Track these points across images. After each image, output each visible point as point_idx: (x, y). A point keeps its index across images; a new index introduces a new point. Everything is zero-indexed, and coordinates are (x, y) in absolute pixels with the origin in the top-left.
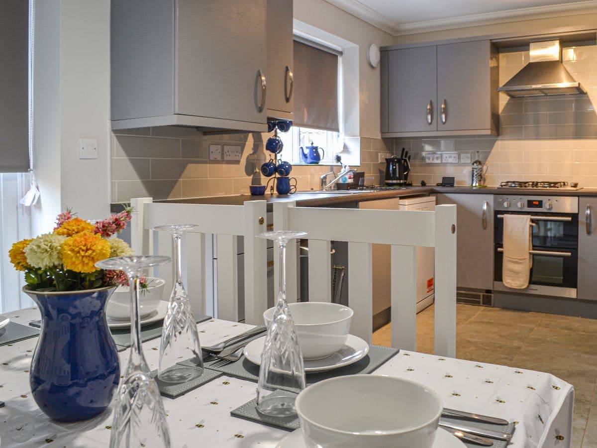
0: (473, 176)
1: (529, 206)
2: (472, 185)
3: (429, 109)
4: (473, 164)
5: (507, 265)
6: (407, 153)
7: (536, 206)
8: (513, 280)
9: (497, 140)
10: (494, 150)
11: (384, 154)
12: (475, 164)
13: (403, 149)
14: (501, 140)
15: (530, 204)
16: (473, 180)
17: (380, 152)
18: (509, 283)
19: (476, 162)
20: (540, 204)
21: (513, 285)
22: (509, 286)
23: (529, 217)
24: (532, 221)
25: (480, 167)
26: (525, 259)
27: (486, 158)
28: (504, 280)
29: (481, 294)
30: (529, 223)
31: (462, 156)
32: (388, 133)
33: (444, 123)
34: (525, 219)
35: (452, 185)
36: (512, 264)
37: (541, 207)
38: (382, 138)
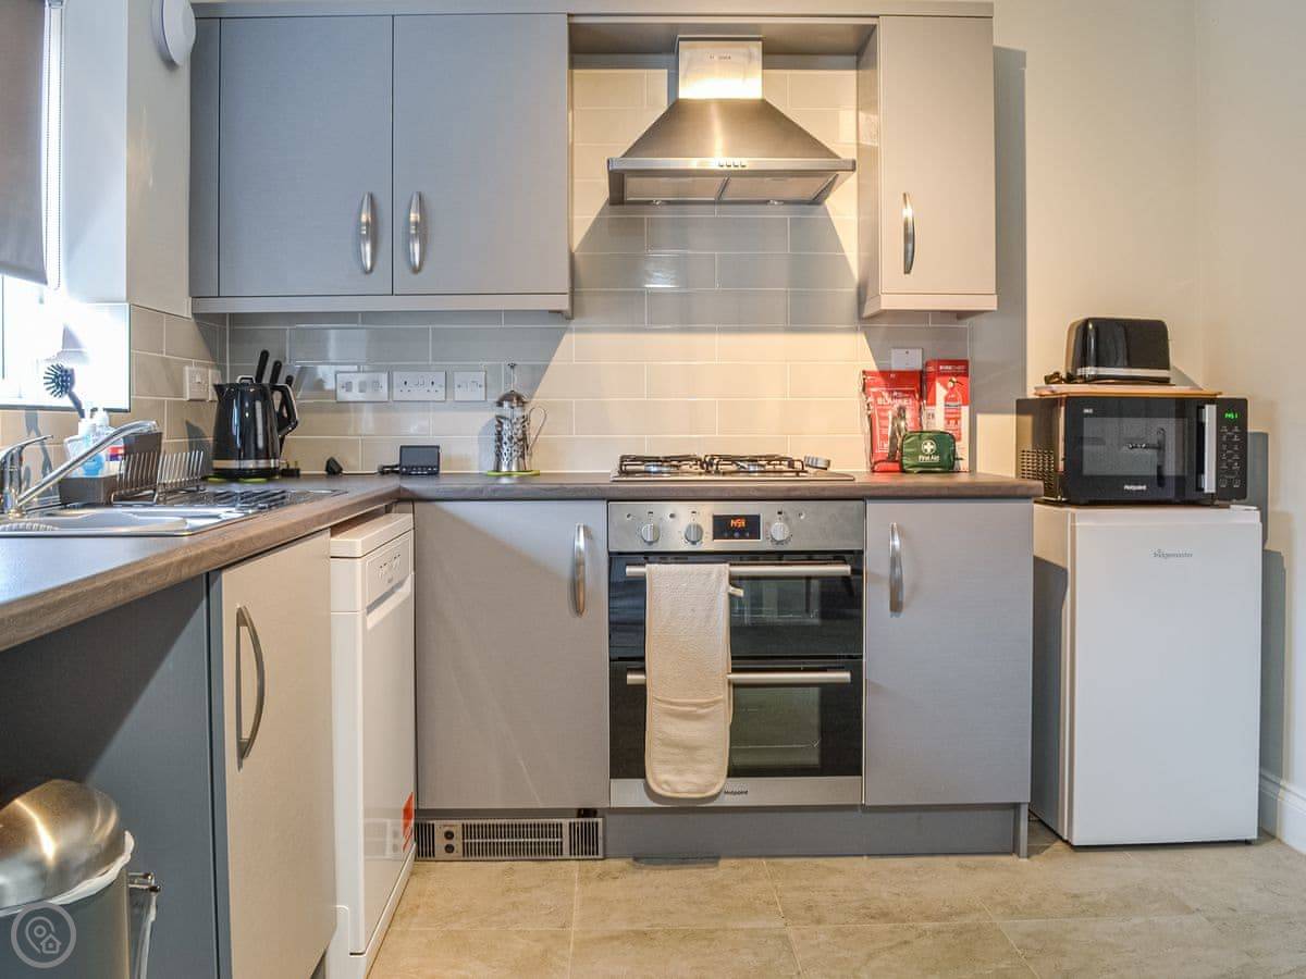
0: (500, 439)
1: (717, 535)
2: (498, 469)
3: (367, 224)
4: (500, 404)
5: (660, 726)
6: (277, 367)
7: (742, 533)
8: (680, 772)
9: (565, 330)
10: (558, 361)
11: (202, 369)
12: (506, 404)
13: (265, 355)
14: (579, 330)
15: (722, 527)
16: (499, 455)
17: (190, 364)
18: (666, 782)
19: (508, 397)
20: (752, 527)
21: (680, 788)
22: (669, 794)
23: (725, 569)
24: (735, 580)
25: (518, 413)
26: (716, 702)
27: (534, 385)
28: (648, 775)
29: (565, 822)
30: (725, 588)
31: (458, 377)
32: (219, 297)
33: (416, 270)
34: (714, 576)
35: (433, 472)
36: (673, 720)
37: (755, 534)
38: (194, 315)
